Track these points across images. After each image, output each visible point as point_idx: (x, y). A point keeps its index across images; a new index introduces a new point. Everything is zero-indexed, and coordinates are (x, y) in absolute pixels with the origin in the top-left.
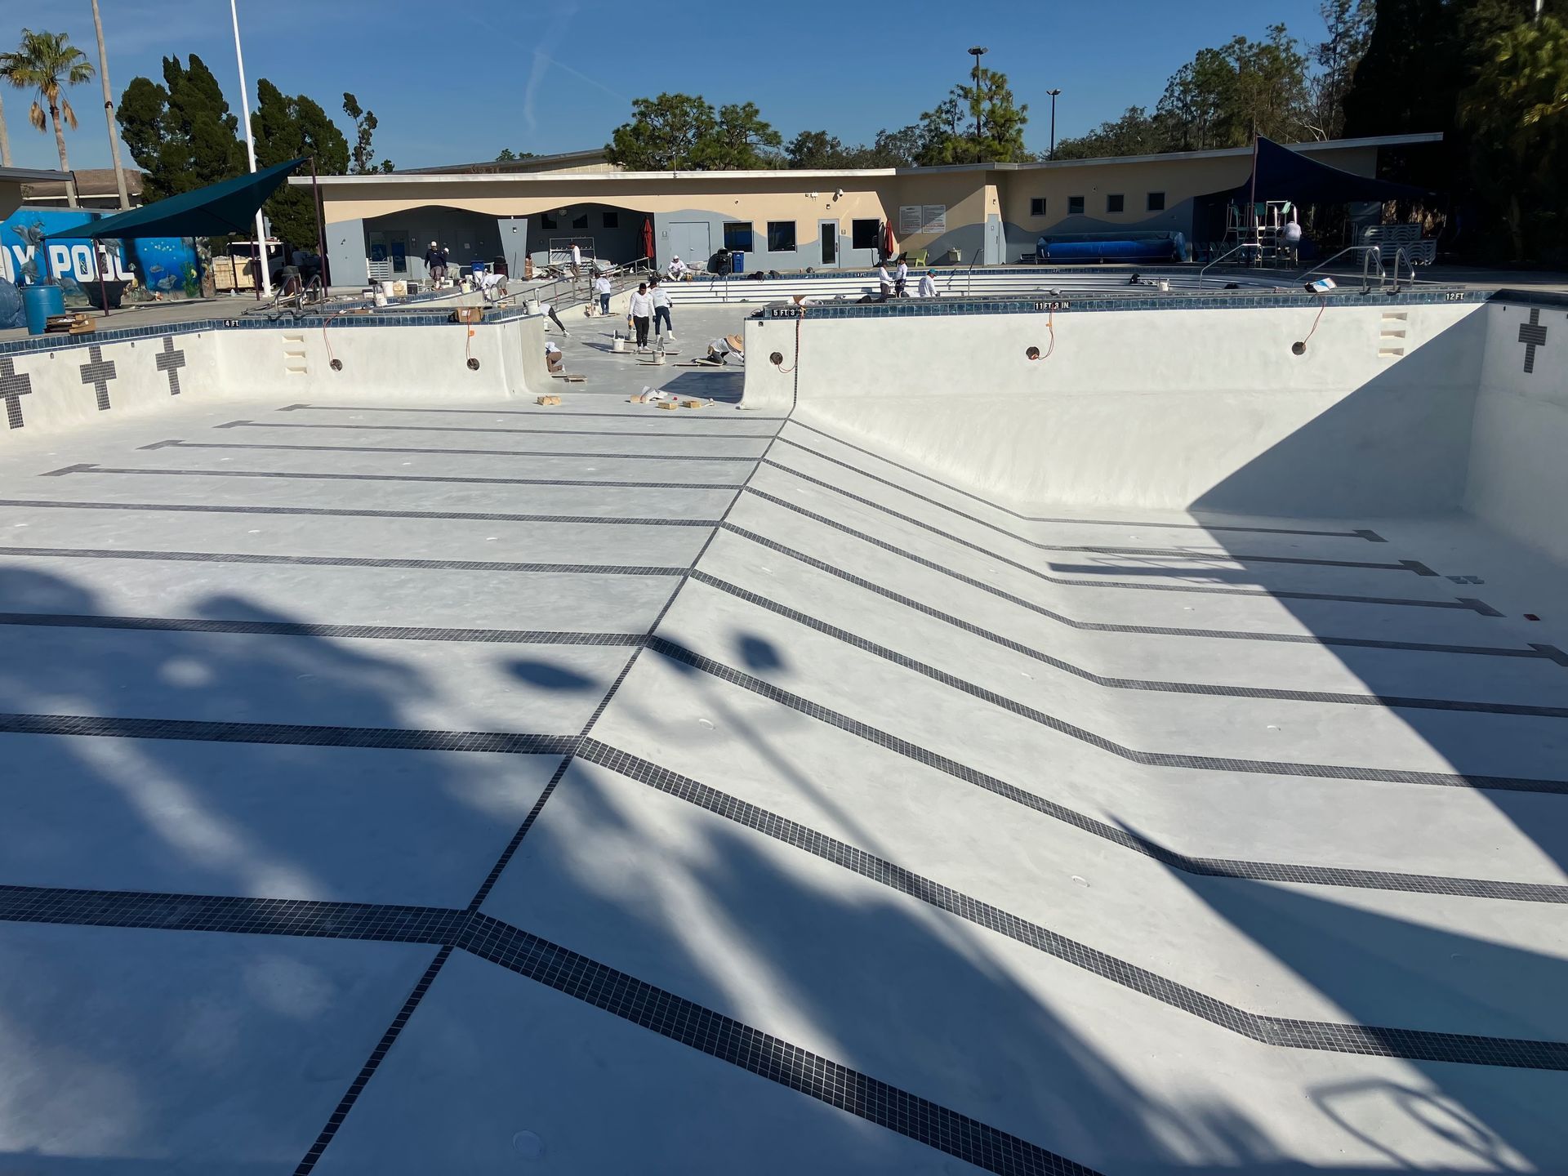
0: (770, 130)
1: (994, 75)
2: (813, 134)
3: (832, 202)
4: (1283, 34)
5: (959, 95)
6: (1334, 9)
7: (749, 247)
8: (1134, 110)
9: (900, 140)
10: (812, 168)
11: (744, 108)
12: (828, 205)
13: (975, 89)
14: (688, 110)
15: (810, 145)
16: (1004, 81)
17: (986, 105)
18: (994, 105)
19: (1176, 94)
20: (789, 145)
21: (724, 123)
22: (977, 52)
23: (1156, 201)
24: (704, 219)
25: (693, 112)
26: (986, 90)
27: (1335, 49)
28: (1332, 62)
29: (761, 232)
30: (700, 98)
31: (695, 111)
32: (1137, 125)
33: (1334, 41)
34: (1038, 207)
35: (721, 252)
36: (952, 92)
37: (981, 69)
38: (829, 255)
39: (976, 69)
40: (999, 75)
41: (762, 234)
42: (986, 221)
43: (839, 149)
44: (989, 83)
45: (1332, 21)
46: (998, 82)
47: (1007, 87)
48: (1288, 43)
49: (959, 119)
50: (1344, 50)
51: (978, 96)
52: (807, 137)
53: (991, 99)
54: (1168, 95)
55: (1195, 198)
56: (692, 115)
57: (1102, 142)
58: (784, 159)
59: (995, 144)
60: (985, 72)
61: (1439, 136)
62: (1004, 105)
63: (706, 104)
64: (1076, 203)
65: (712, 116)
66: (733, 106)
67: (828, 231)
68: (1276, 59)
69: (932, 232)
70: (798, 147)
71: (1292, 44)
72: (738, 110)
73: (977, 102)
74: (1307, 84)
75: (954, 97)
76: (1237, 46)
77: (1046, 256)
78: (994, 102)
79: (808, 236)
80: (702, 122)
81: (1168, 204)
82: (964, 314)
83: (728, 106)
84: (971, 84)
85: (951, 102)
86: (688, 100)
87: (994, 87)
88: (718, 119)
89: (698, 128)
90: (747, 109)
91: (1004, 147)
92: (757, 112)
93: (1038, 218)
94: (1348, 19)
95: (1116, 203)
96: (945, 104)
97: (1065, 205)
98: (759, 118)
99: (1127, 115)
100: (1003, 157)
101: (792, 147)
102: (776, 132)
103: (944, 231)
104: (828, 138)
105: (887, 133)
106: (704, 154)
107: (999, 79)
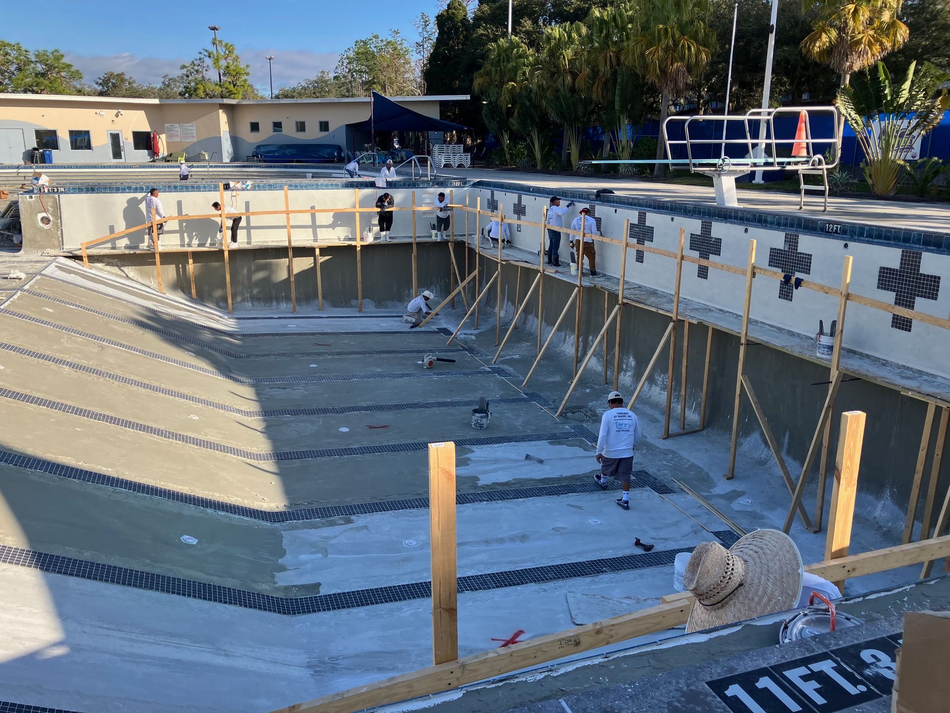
0: (73, 69)
1: (226, 45)
2: (115, 74)
3: (115, 118)
4: (398, 35)
5: (205, 56)
6: (421, 23)
7: (56, 147)
8: (323, 72)
9: (179, 82)
10: (116, 96)
11: (53, 53)
12: (113, 121)
13: (215, 52)
14: (9, 51)
15: (114, 81)
16: (233, 49)
17: (223, 63)
18: (228, 63)
19: (345, 64)
20: (98, 80)
21: (38, 62)
22: (214, 29)
23: (324, 126)
24: (21, 127)
25: (14, 54)
26: (223, 54)
27: (423, 45)
28: (422, 53)
29: (64, 138)
30: (18, 44)
31: (15, 52)
32: (326, 82)
33: (422, 42)
34: (255, 127)
35: (35, 149)
36: (200, 53)
37: (218, 39)
38: (117, 154)
39: (215, 39)
40: (230, 44)
41: (65, 138)
42: (222, 135)
43: (134, 85)
44: (224, 49)
45: (420, 30)
46: (230, 49)
47: (236, 52)
48: (402, 40)
49: (206, 70)
50: (428, 47)
51: (218, 56)
52: (111, 75)
53: (226, 59)
54: (340, 64)
55: (346, 125)
56: (12, 55)
57: (305, 90)
58: (96, 90)
59: (231, 87)
60: (220, 42)
61: (468, 97)
62: (235, 64)
63: (23, 49)
64: (277, 126)
65: (28, 56)
66: (44, 51)
67: (115, 138)
68: (395, 49)
69: (188, 141)
70: (105, 82)
71: (403, 41)
72: (48, 54)
73: (217, 60)
74: (413, 64)
75: (202, 56)
76: (374, 39)
77: (262, 158)
78: (228, 61)
79: (100, 140)
80: (21, 60)
81: (332, 128)
82: (178, 192)
83: (40, 51)
84: (212, 49)
85: (200, 59)
86: (9, 45)
87: (227, 52)
88: (34, 60)
89: (18, 64)
90: (55, 54)
91: (237, 89)
92: (62, 56)
93: (255, 134)
94: (429, 30)
95: (301, 127)
96: (196, 60)
97: (271, 126)
98: (65, 60)
99: (320, 75)
100: (237, 95)
101: (100, 81)
102: (78, 71)
103: (195, 140)
104: (127, 77)
105: (170, 77)
106: (23, 82)
107: (230, 46)
